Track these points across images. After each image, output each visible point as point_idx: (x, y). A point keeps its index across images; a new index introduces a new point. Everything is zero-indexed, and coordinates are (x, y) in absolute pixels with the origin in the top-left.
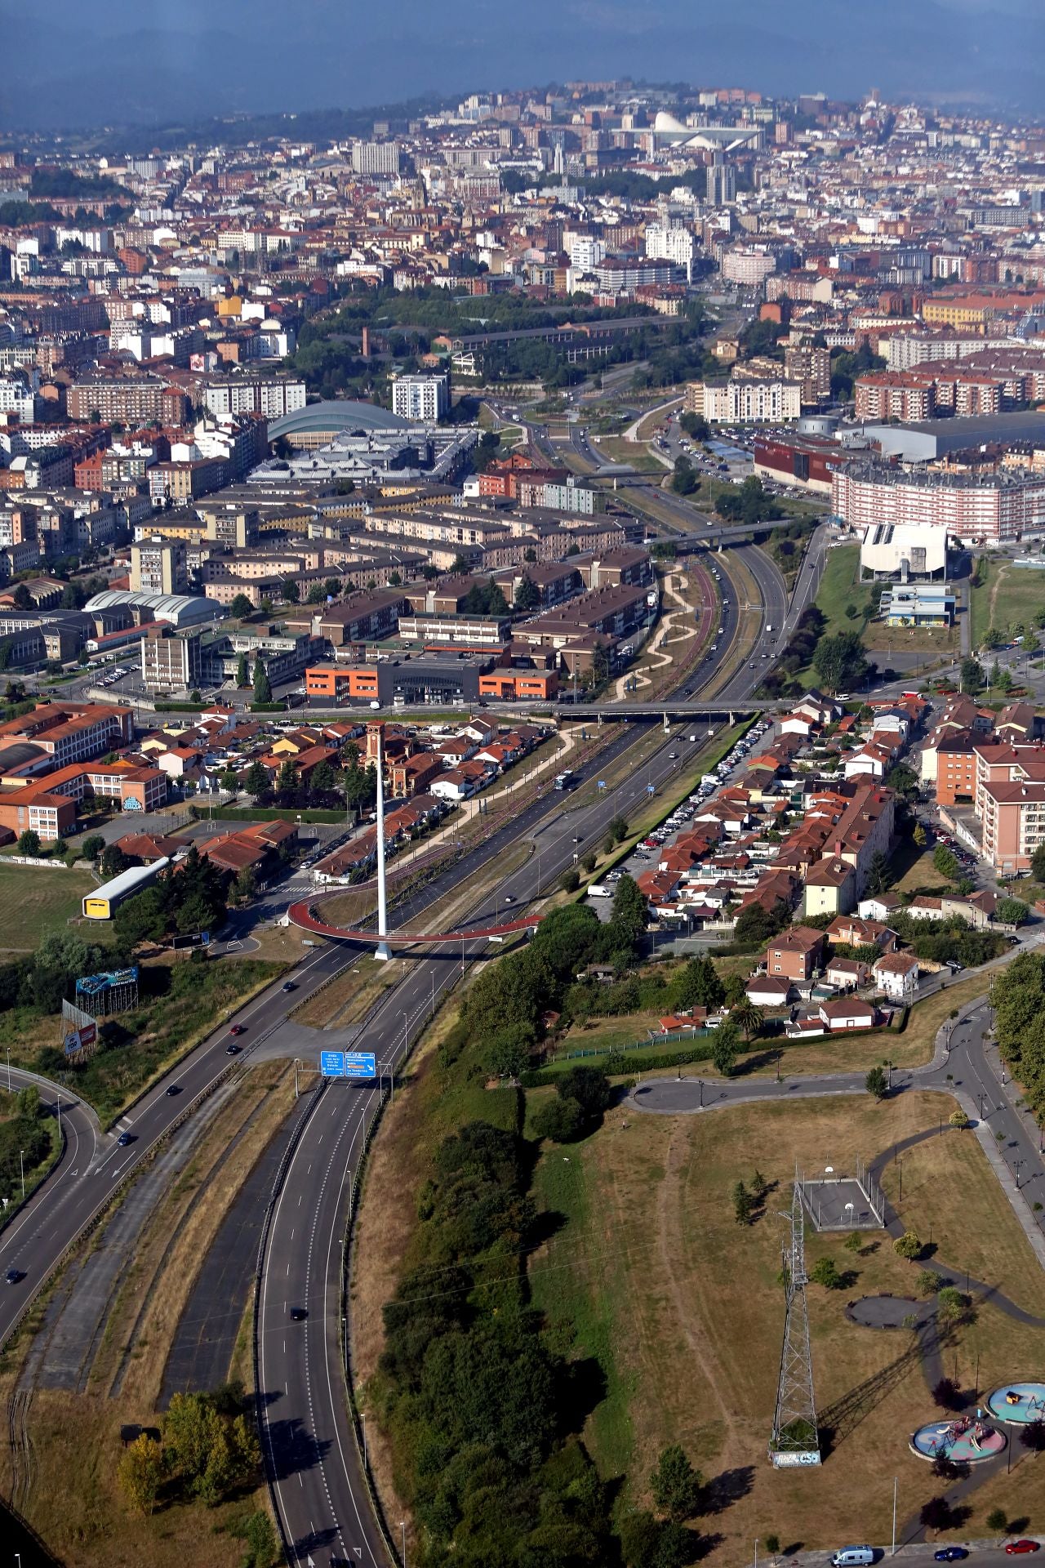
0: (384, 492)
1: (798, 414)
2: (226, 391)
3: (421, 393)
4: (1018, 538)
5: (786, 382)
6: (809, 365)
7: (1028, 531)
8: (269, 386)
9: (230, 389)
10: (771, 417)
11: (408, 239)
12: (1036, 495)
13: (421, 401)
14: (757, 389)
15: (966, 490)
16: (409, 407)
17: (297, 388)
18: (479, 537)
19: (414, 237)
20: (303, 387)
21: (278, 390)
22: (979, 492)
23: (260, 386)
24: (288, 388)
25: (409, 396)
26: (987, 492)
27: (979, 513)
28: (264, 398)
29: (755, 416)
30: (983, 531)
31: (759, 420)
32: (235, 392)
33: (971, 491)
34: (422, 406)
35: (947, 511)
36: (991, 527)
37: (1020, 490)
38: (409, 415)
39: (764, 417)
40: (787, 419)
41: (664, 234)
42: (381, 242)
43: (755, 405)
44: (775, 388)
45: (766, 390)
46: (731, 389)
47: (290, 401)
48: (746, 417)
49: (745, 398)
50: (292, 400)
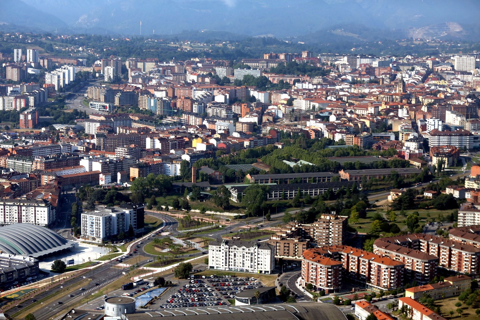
1: (268, 269)
3: (95, 221)
8: (26, 206)
9: (4, 205)
10: (250, 269)
13: (94, 226)
14: (240, 249)
16: (89, 229)
17: (43, 209)
20: (46, 209)
21: (32, 209)
23: (21, 206)
24: (37, 209)
25: (89, 223)
28: (24, 213)
29: (239, 266)
31: (242, 270)
34: (94, 229)
39: (245, 268)
40: (261, 272)
43: (239, 259)
44: (252, 249)
45: (247, 250)
46: (223, 247)
47: (38, 216)
48: (233, 267)
49: (232, 254)
50: (40, 216)
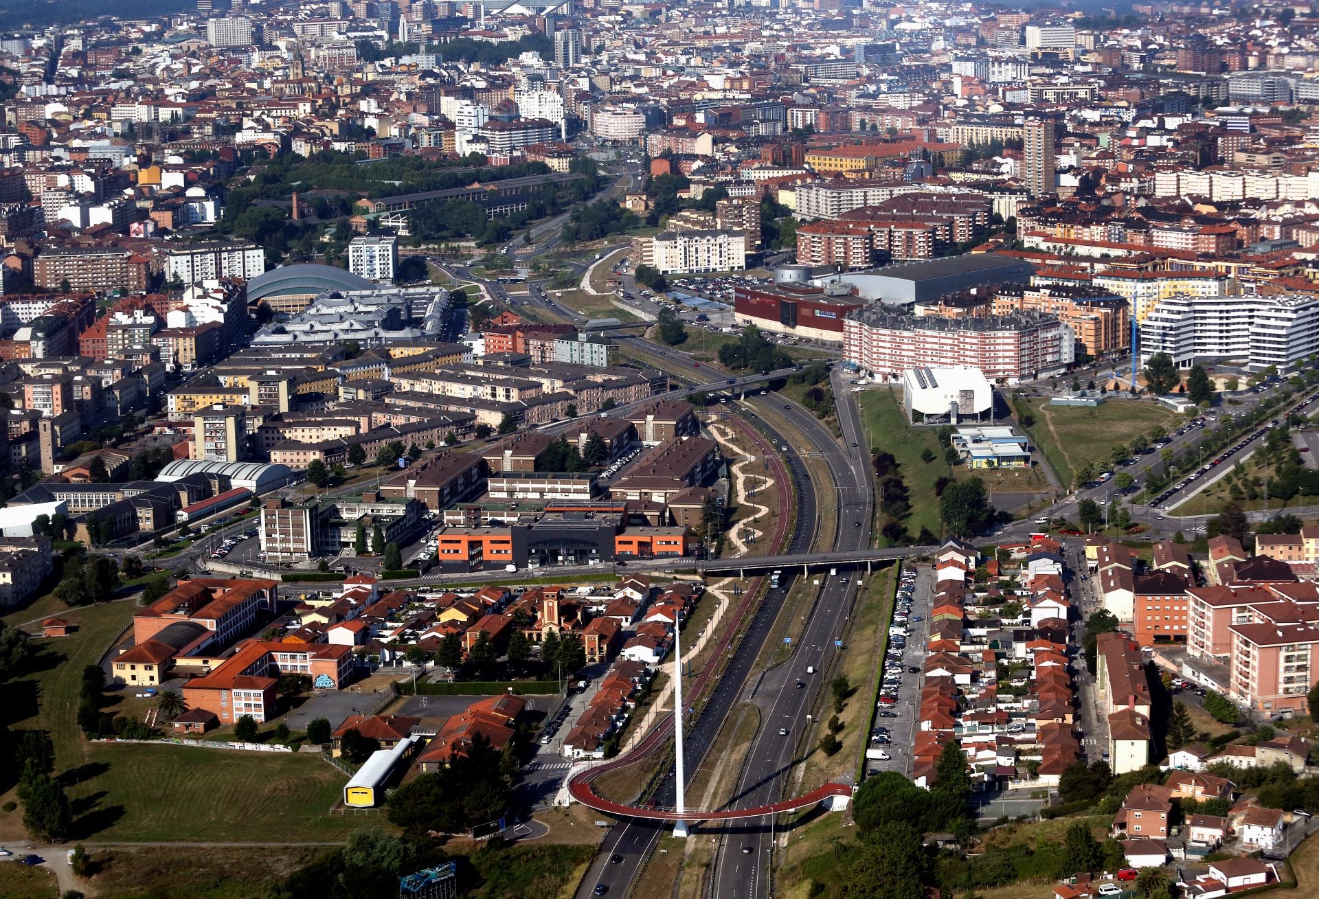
0: (392, 352)
1: (743, 263)
2: (189, 258)
3: (377, 254)
4: (1035, 376)
5: (731, 233)
6: (741, 216)
7: (1044, 369)
8: (229, 252)
9: (192, 255)
10: (718, 266)
11: (296, 107)
12: (1049, 335)
13: (377, 262)
14: (704, 241)
15: (987, 333)
16: (365, 268)
17: (256, 252)
18: (515, 394)
19: (301, 105)
20: (261, 252)
21: (238, 255)
22: (1000, 334)
23: (221, 252)
24: (247, 253)
25: (365, 258)
26: (1007, 334)
27: (1000, 354)
28: (225, 263)
29: (703, 266)
30: (1004, 371)
31: (707, 270)
32: (197, 259)
33: (992, 333)
34: (377, 267)
35: (968, 353)
36: (1012, 367)
37: (1036, 331)
38: (365, 276)
39: (712, 266)
40: (733, 268)
41: (536, 95)
42: (269, 110)
43: (703, 256)
44: (720, 239)
45: (712, 241)
46: (680, 241)
47: (249, 266)
48: (694, 268)
49: (693, 249)
50: (251, 265)
